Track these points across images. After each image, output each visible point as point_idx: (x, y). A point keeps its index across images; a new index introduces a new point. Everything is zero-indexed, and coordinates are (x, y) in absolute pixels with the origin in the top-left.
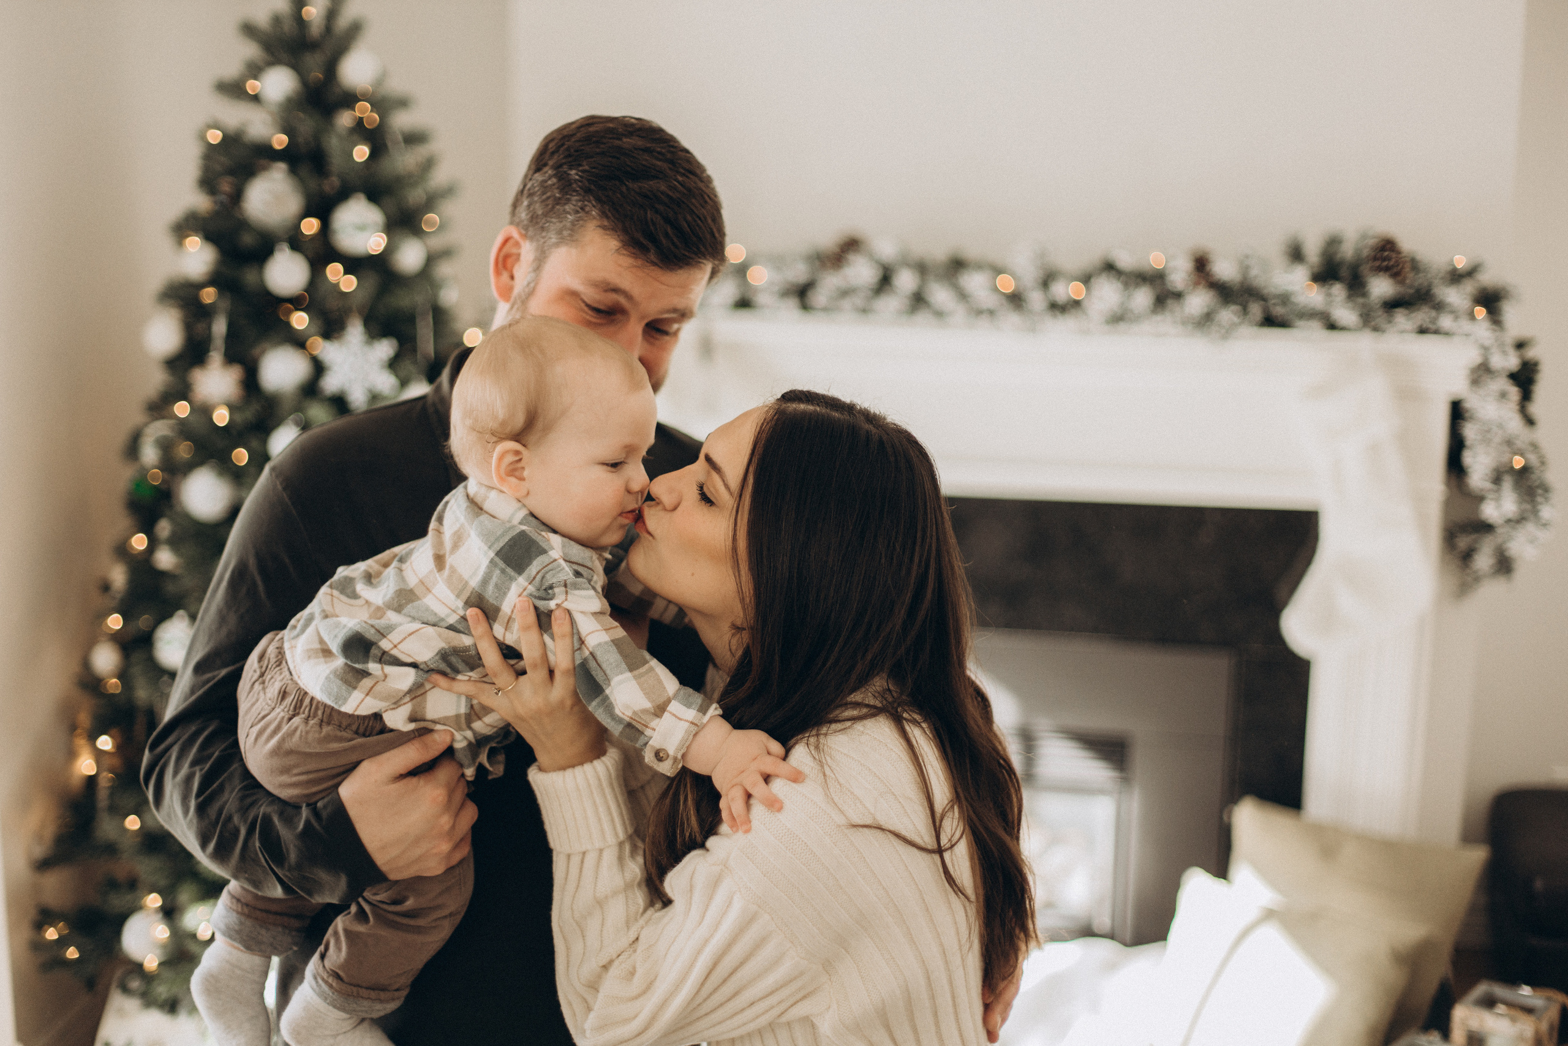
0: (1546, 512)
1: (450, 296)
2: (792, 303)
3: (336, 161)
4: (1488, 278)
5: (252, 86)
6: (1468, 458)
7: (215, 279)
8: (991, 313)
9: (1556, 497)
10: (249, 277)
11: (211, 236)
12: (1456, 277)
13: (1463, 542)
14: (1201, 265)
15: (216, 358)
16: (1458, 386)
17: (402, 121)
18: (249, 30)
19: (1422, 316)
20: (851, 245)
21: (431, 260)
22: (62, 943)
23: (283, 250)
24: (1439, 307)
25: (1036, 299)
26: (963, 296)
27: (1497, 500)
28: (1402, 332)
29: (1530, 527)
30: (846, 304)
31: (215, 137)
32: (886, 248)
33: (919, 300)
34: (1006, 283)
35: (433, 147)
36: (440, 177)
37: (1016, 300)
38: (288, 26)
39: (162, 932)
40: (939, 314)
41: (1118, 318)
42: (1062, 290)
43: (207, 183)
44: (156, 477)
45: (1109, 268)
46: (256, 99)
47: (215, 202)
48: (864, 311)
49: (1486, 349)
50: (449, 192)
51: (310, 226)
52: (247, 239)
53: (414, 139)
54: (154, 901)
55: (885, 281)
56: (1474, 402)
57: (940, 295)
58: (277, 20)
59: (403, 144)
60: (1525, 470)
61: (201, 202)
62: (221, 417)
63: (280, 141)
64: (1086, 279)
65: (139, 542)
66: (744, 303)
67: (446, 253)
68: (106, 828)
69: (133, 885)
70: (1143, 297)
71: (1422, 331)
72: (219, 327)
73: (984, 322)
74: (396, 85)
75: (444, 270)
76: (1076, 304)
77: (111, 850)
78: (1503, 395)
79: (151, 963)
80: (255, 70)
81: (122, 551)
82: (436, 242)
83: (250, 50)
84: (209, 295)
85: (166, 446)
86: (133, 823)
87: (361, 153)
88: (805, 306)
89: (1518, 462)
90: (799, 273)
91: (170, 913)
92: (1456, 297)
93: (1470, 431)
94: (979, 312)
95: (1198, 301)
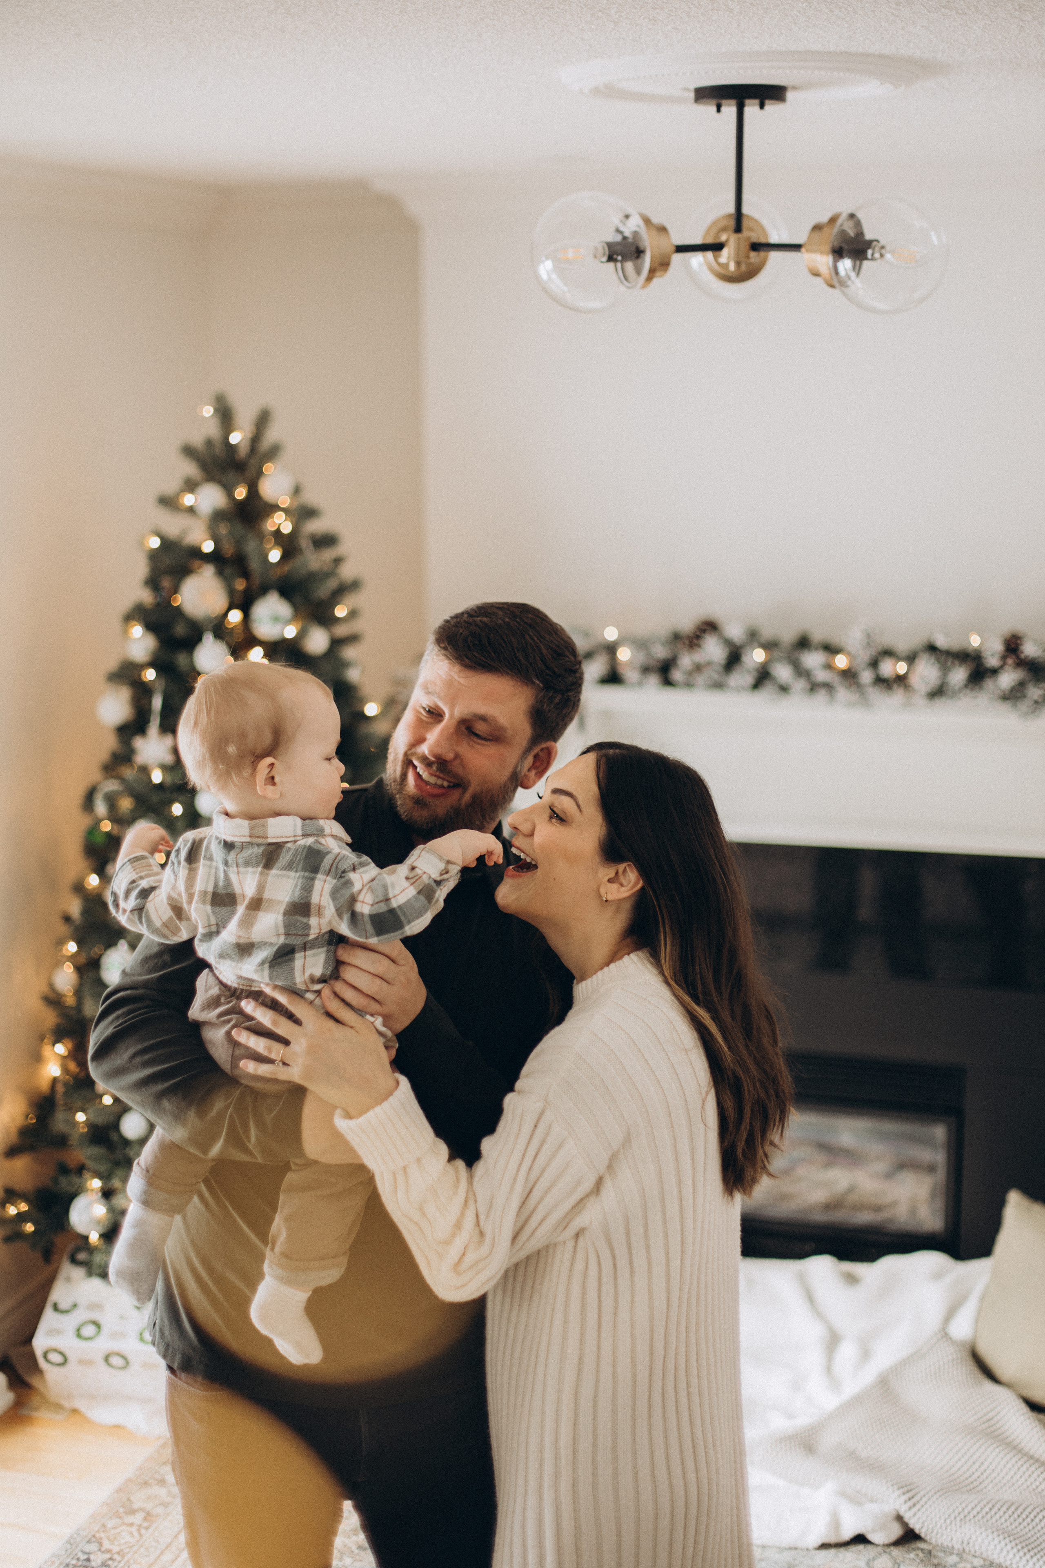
1: (353, 675)
2: (654, 680)
3: (254, 564)
5: (188, 500)
7: (155, 663)
8: (828, 686)
10: (181, 660)
11: (150, 627)
14: (1012, 646)
15: (153, 728)
17: (314, 526)
18: (189, 451)
20: (709, 627)
21: (336, 643)
22: (21, 1218)
23: (208, 638)
25: (866, 677)
26: (800, 672)
30: (700, 680)
31: (155, 543)
32: (735, 632)
33: (763, 677)
34: (841, 662)
35: (340, 550)
36: (347, 572)
37: (849, 675)
38: (218, 449)
39: (100, 1210)
40: (784, 689)
41: (938, 692)
42: (888, 668)
43: (153, 582)
44: (107, 826)
45: (932, 648)
46: (191, 510)
47: (156, 597)
48: (718, 686)
50: (354, 586)
51: (235, 617)
52: (180, 630)
53: (326, 541)
54: (96, 1184)
55: (734, 659)
57: (783, 672)
58: (209, 443)
59: (312, 547)
61: (146, 597)
62: (157, 777)
63: (208, 547)
64: (911, 659)
65: (93, 880)
66: (613, 678)
67: (353, 639)
68: (59, 1122)
69: (81, 1169)
70: (959, 675)
72: (157, 703)
73: (821, 696)
74: (310, 497)
75: (349, 653)
76: (901, 680)
77: (62, 1141)
79: (94, 1237)
80: (191, 486)
81: (79, 888)
82: (341, 631)
83: (190, 469)
84: (150, 675)
85: (111, 801)
86: (81, 1117)
87: (275, 556)
88: (667, 682)
90: (661, 652)
91: (107, 1194)
94: (814, 687)
95: (1008, 679)
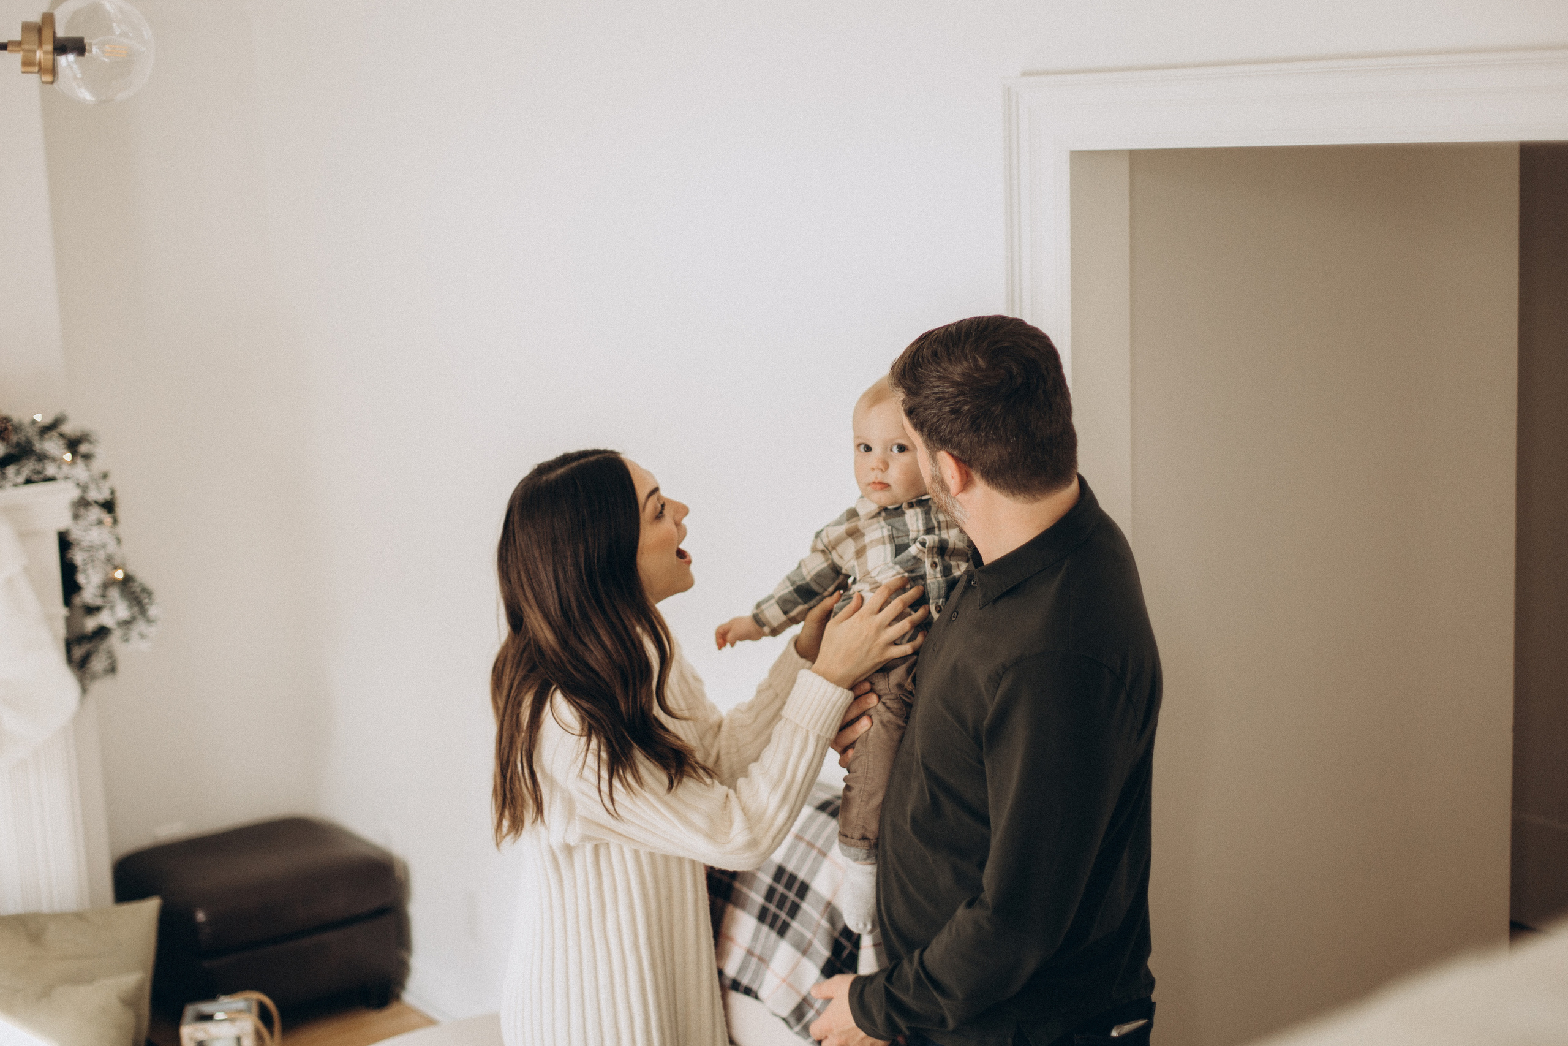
0: (153, 611)
4: (68, 428)
6: (81, 579)
9: (158, 596)
12: (46, 430)
13: (78, 652)
16: (64, 520)
19: (28, 467)
24: (42, 457)
27: (112, 608)
28: (16, 485)
29: (140, 626)
49: (84, 488)
56: (77, 533)
60: (128, 579)
71: (28, 481)
78: (100, 522)
89: (119, 575)
92: (52, 446)
93: (78, 557)
